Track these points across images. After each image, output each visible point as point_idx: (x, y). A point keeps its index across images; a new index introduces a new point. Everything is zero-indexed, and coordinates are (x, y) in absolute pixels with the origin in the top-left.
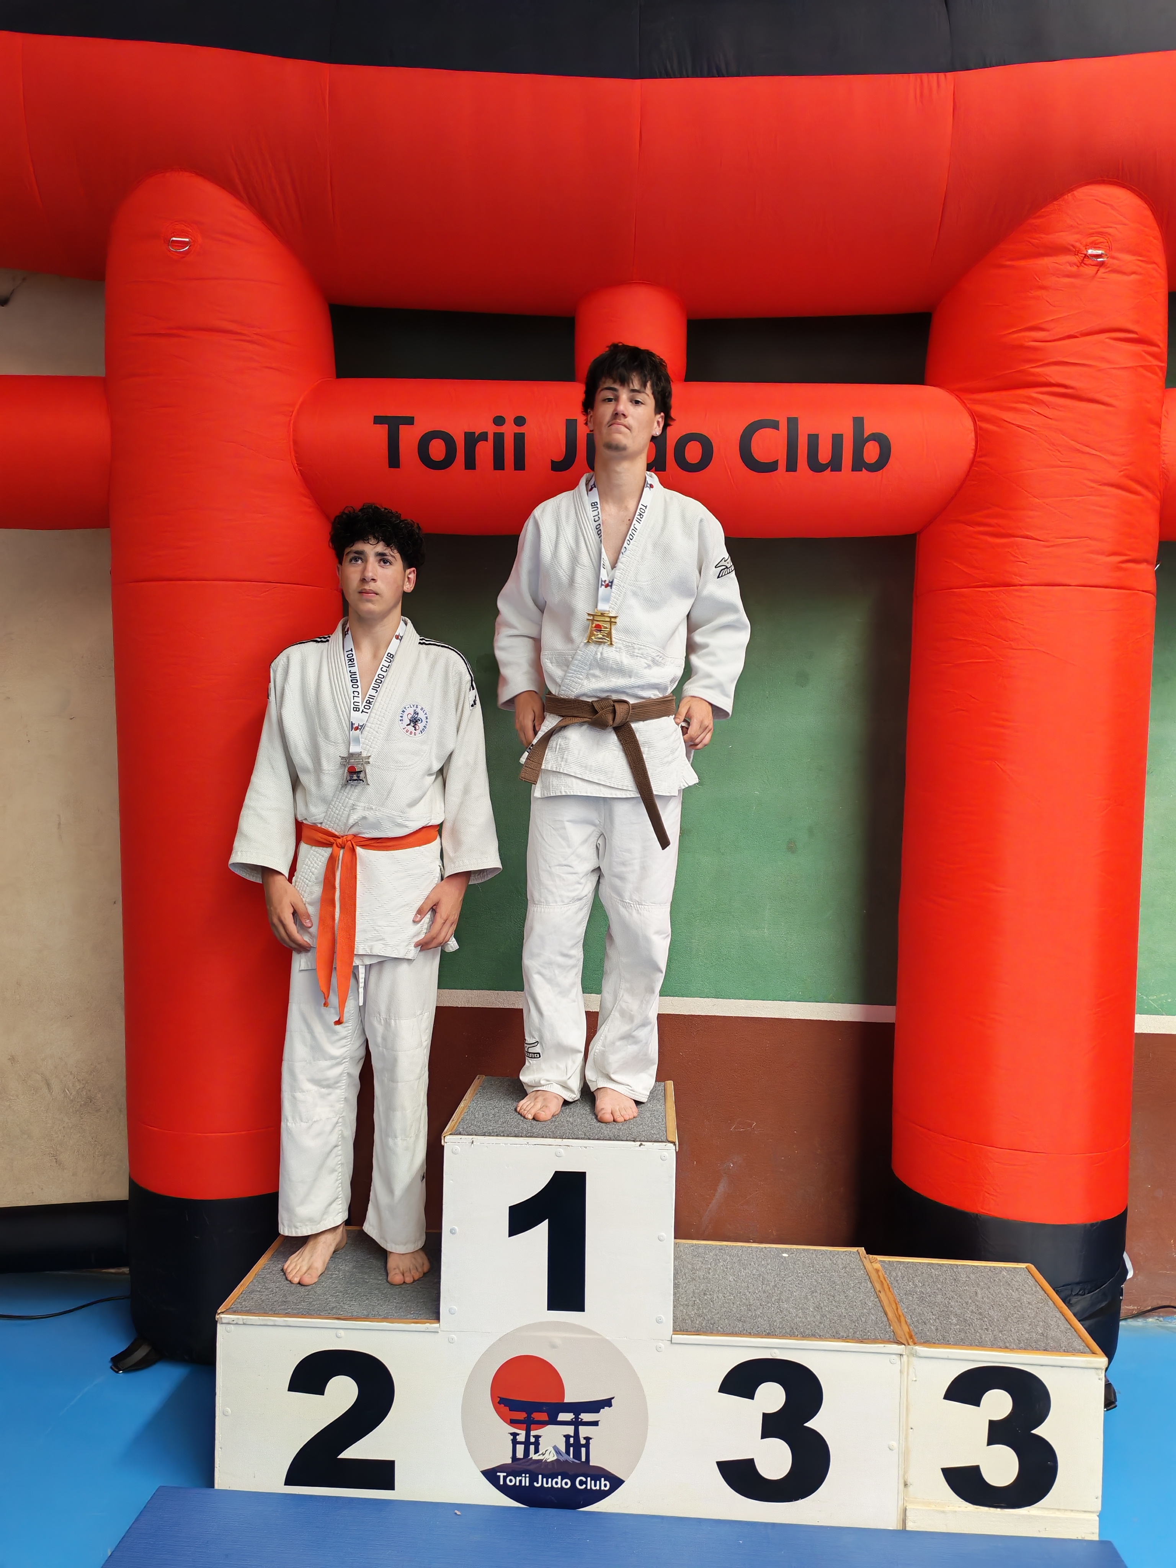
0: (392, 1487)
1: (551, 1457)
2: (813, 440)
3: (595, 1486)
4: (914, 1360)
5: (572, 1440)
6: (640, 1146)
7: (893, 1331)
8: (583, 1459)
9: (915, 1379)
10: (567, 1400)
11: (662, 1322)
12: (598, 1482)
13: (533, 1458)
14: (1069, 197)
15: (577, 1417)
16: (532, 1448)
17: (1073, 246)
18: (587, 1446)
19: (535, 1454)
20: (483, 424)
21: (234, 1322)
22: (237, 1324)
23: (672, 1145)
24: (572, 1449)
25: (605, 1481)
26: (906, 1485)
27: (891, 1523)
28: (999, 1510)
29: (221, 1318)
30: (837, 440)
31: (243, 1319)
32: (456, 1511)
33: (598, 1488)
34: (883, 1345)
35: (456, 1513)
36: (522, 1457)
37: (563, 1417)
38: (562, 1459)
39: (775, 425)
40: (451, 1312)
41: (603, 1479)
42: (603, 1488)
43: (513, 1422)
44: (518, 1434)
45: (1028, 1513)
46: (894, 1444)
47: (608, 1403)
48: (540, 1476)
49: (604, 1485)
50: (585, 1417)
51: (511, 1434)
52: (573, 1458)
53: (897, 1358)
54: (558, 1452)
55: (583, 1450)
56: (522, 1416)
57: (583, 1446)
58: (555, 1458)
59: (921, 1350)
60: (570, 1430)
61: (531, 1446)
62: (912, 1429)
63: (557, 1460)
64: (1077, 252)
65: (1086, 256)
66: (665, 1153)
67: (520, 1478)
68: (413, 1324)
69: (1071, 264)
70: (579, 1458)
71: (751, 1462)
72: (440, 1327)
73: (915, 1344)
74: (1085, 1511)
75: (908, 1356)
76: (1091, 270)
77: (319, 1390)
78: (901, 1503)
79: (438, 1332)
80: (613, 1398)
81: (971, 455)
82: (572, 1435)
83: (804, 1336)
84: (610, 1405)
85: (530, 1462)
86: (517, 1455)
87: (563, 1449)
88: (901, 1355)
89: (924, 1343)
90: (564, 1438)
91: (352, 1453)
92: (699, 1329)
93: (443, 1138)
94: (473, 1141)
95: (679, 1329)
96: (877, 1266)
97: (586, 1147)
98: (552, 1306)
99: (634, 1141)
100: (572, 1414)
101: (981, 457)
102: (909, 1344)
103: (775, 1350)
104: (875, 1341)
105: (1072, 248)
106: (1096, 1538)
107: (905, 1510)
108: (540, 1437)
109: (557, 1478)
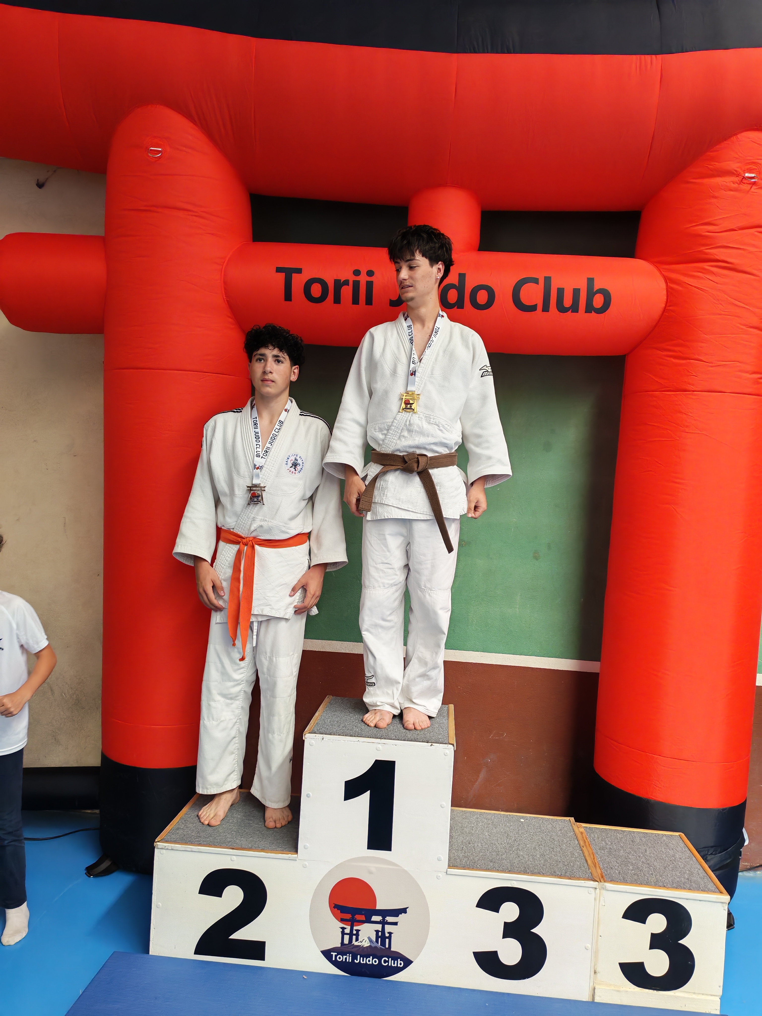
0: (262, 958)
1: (366, 944)
2: (561, 292)
3: (394, 964)
4: (604, 892)
5: (380, 934)
6: (431, 745)
7: (591, 873)
8: (387, 946)
9: (604, 904)
10: (378, 907)
11: (441, 860)
12: (396, 962)
13: (355, 944)
14: (734, 138)
15: (384, 919)
16: (354, 937)
17: (736, 171)
18: (390, 938)
19: (356, 941)
20: (346, 274)
21: (166, 848)
22: (167, 849)
23: (452, 746)
24: (380, 939)
25: (400, 961)
26: (595, 972)
27: (585, 997)
28: (655, 991)
29: (158, 845)
30: (576, 292)
31: (172, 846)
32: (304, 976)
33: (396, 965)
34: (584, 881)
35: (304, 977)
36: (348, 943)
37: (374, 918)
38: (373, 945)
39: (536, 281)
40: (305, 848)
41: (399, 960)
42: (399, 965)
43: (342, 920)
44: (346, 928)
45: (674, 995)
46: (589, 946)
47: (404, 911)
48: (359, 956)
49: (400, 963)
50: (389, 919)
51: (341, 928)
52: (380, 945)
53: (593, 890)
54: (371, 941)
55: (387, 940)
56: (348, 916)
57: (387, 938)
58: (369, 944)
59: (609, 885)
60: (379, 927)
61: (354, 936)
62: (600, 936)
63: (370, 946)
64: (738, 175)
65: (744, 178)
66: (447, 751)
67: (346, 956)
68: (280, 854)
69: (734, 183)
70: (385, 946)
71: (495, 953)
72: (298, 857)
73: (605, 881)
74: (711, 995)
75: (600, 889)
76: (746, 187)
77: (219, 894)
78: (592, 984)
79: (296, 860)
80: (408, 908)
81: (664, 305)
82: (381, 930)
83: (533, 873)
84: (405, 912)
85: (352, 947)
86: (344, 942)
87: (374, 939)
88: (595, 888)
89: (611, 881)
90: (375, 932)
91: (238, 935)
92: (465, 866)
93: (304, 735)
94: (323, 738)
95: (452, 865)
96: (582, 830)
97: (396, 745)
98: (370, 847)
99: (427, 742)
100: (381, 917)
101: (669, 306)
102: (601, 882)
103: (514, 881)
104: (579, 879)
105: (735, 172)
106: (718, 1012)
107: (594, 989)
108: (360, 930)
109: (370, 958)
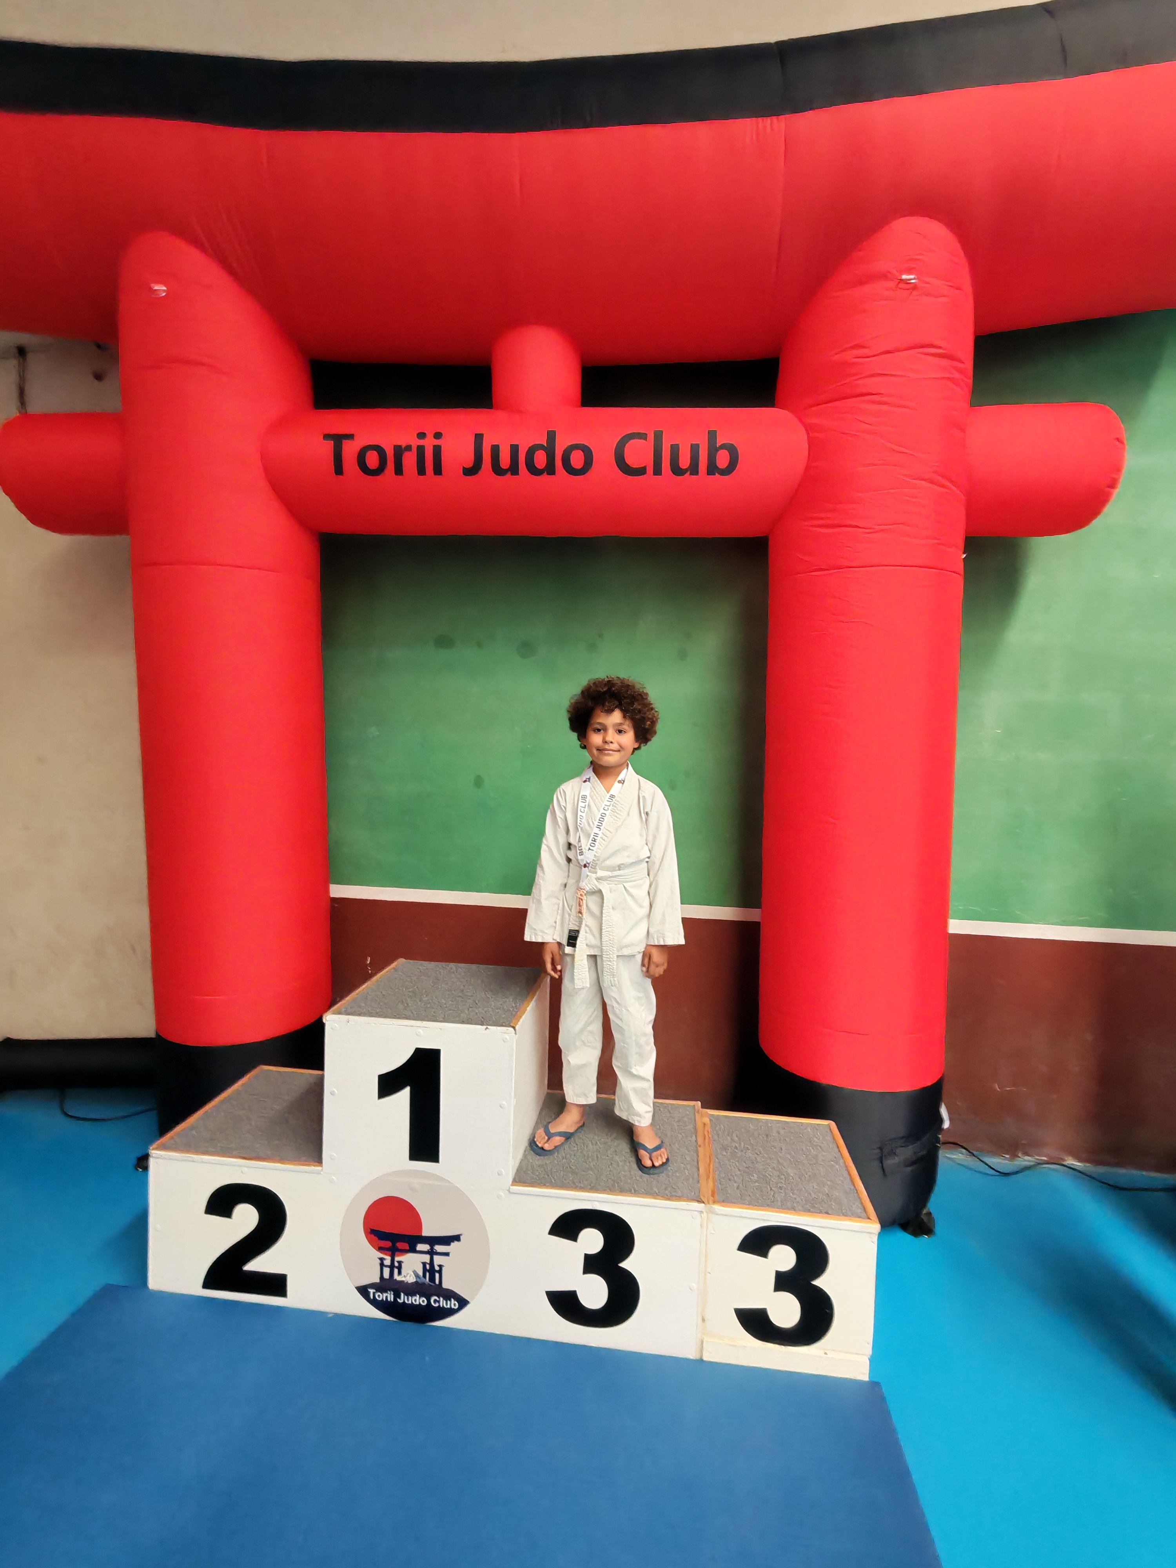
0: (284, 1295)
1: (411, 1279)
2: (675, 449)
4: (712, 1217)
5: (428, 1267)
6: (486, 1028)
7: (699, 1189)
8: (437, 1282)
9: (713, 1232)
10: (424, 1233)
11: (502, 1174)
12: (449, 1302)
13: (397, 1280)
14: (887, 228)
15: (432, 1248)
16: (396, 1271)
17: (890, 273)
18: (440, 1272)
19: (398, 1275)
20: (408, 438)
21: (163, 1156)
22: (164, 1159)
23: (512, 1029)
24: (428, 1274)
25: (454, 1301)
26: (703, 1320)
27: (690, 1353)
28: (782, 1348)
29: (152, 1152)
30: (695, 449)
31: (171, 1154)
33: (449, 1306)
34: (687, 1203)
36: (388, 1278)
37: (421, 1247)
38: (419, 1281)
39: (643, 436)
40: (331, 1157)
41: (452, 1300)
43: (380, 1249)
44: (385, 1259)
45: (807, 1353)
46: (694, 1285)
47: (457, 1238)
48: (402, 1295)
49: (453, 1304)
50: (439, 1248)
51: (380, 1259)
52: (430, 1281)
53: (698, 1214)
54: (417, 1275)
55: (437, 1275)
56: (388, 1244)
57: (437, 1271)
58: (415, 1280)
59: (720, 1208)
61: (395, 1269)
62: (709, 1274)
63: (416, 1282)
64: (892, 278)
65: (900, 281)
66: (507, 1035)
67: (387, 1294)
68: (303, 1166)
69: (887, 289)
70: (434, 1282)
71: (574, 1293)
72: (322, 1170)
73: (715, 1202)
74: (858, 1354)
75: (707, 1213)
77: (228, 1214)
78: (699, 1335)
79: (320, 1174)
80: (461, 1235)
81: (805, 463)
83: (620, 1192)
84: (459, 1240)
85: (395, 1282)
86: (384, 1276)
87: (421, 1273)
88: (701, 1212)
89: (723, 1201)
90: (422, 1265)
91: (251, 1266)
92: (534, 1182)
93: (324, 1017)
94: (349, 1020)
95: (519, 1181)
96: (706, 1120)
97: (443, 1029)
98: (413, 1157)
99: (481, 1025)
100: (428, 1245)
101: (813, 462)
102: (709, 1203)
103: (596, 1202)
104: (681, 1199)
106: (866, 1378)
107: (702, 1342)
108: (402, 1262)
109: (416, 1296)
